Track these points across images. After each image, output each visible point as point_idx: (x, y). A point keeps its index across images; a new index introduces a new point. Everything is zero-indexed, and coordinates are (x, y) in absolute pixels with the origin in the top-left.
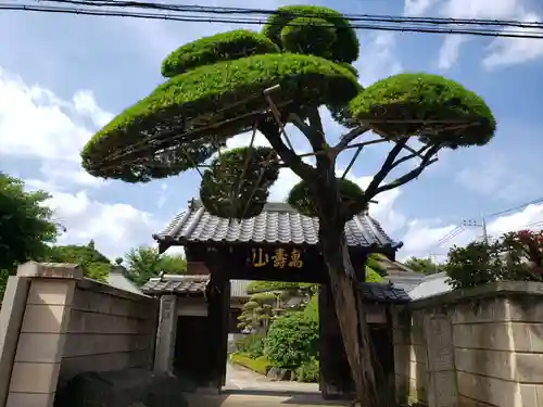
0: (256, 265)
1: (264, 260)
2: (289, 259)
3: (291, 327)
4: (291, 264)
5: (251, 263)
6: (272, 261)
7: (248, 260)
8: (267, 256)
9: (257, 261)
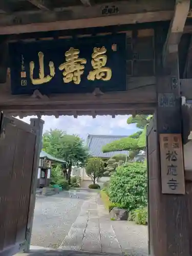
0: (35, 82)
1: (47, 73)
2: (88, 68)
3: (128, 176)
4: (91, 77)
5: (28, 78)
6: (60, 74)
7: (23, 75)
8: (51, 65)
9: (36, 76)
